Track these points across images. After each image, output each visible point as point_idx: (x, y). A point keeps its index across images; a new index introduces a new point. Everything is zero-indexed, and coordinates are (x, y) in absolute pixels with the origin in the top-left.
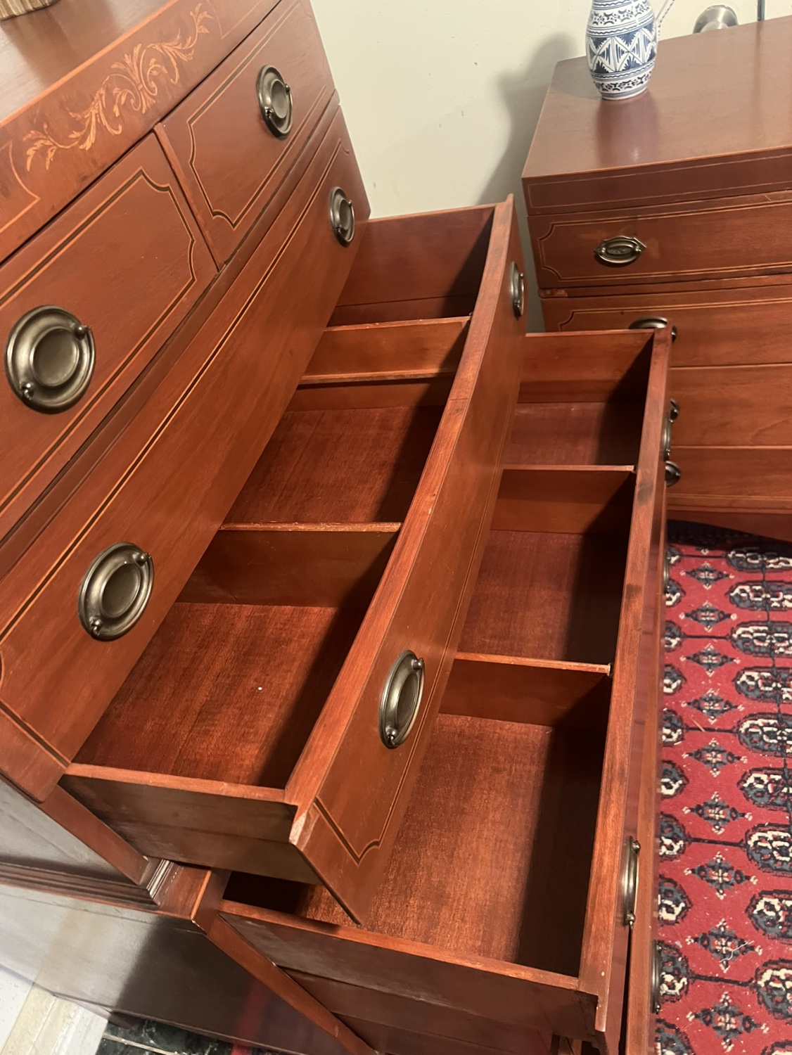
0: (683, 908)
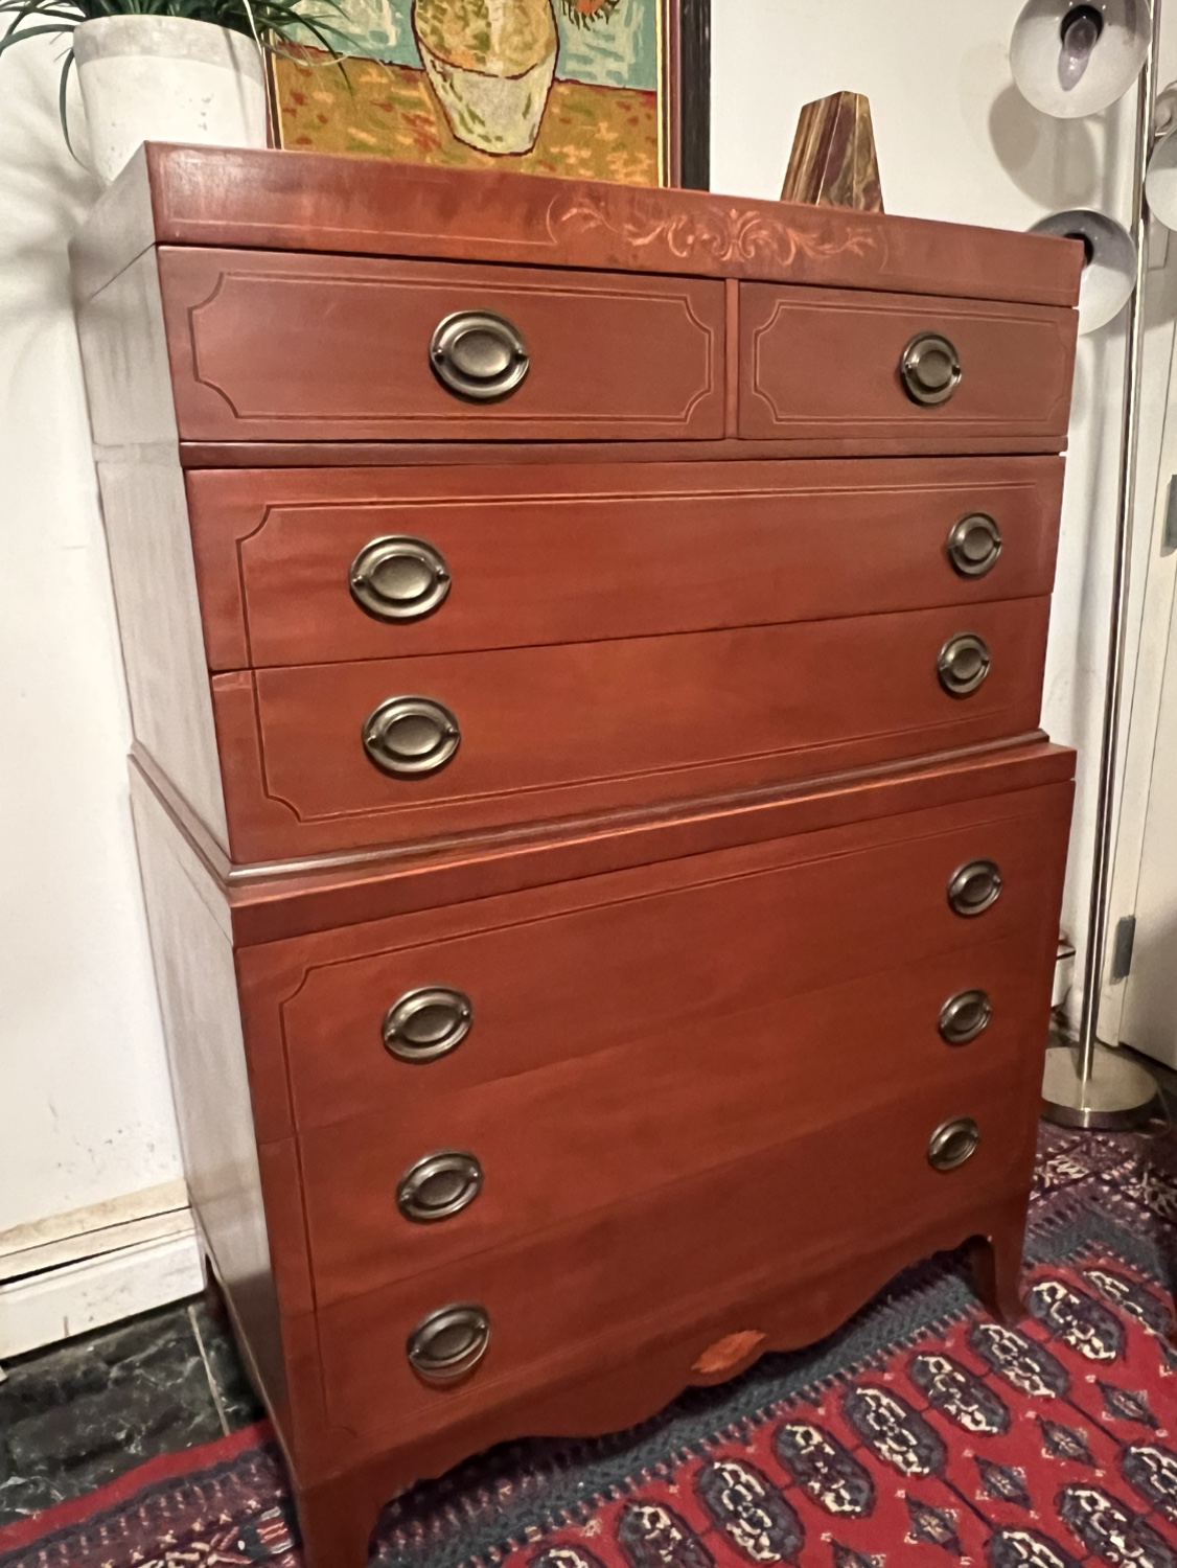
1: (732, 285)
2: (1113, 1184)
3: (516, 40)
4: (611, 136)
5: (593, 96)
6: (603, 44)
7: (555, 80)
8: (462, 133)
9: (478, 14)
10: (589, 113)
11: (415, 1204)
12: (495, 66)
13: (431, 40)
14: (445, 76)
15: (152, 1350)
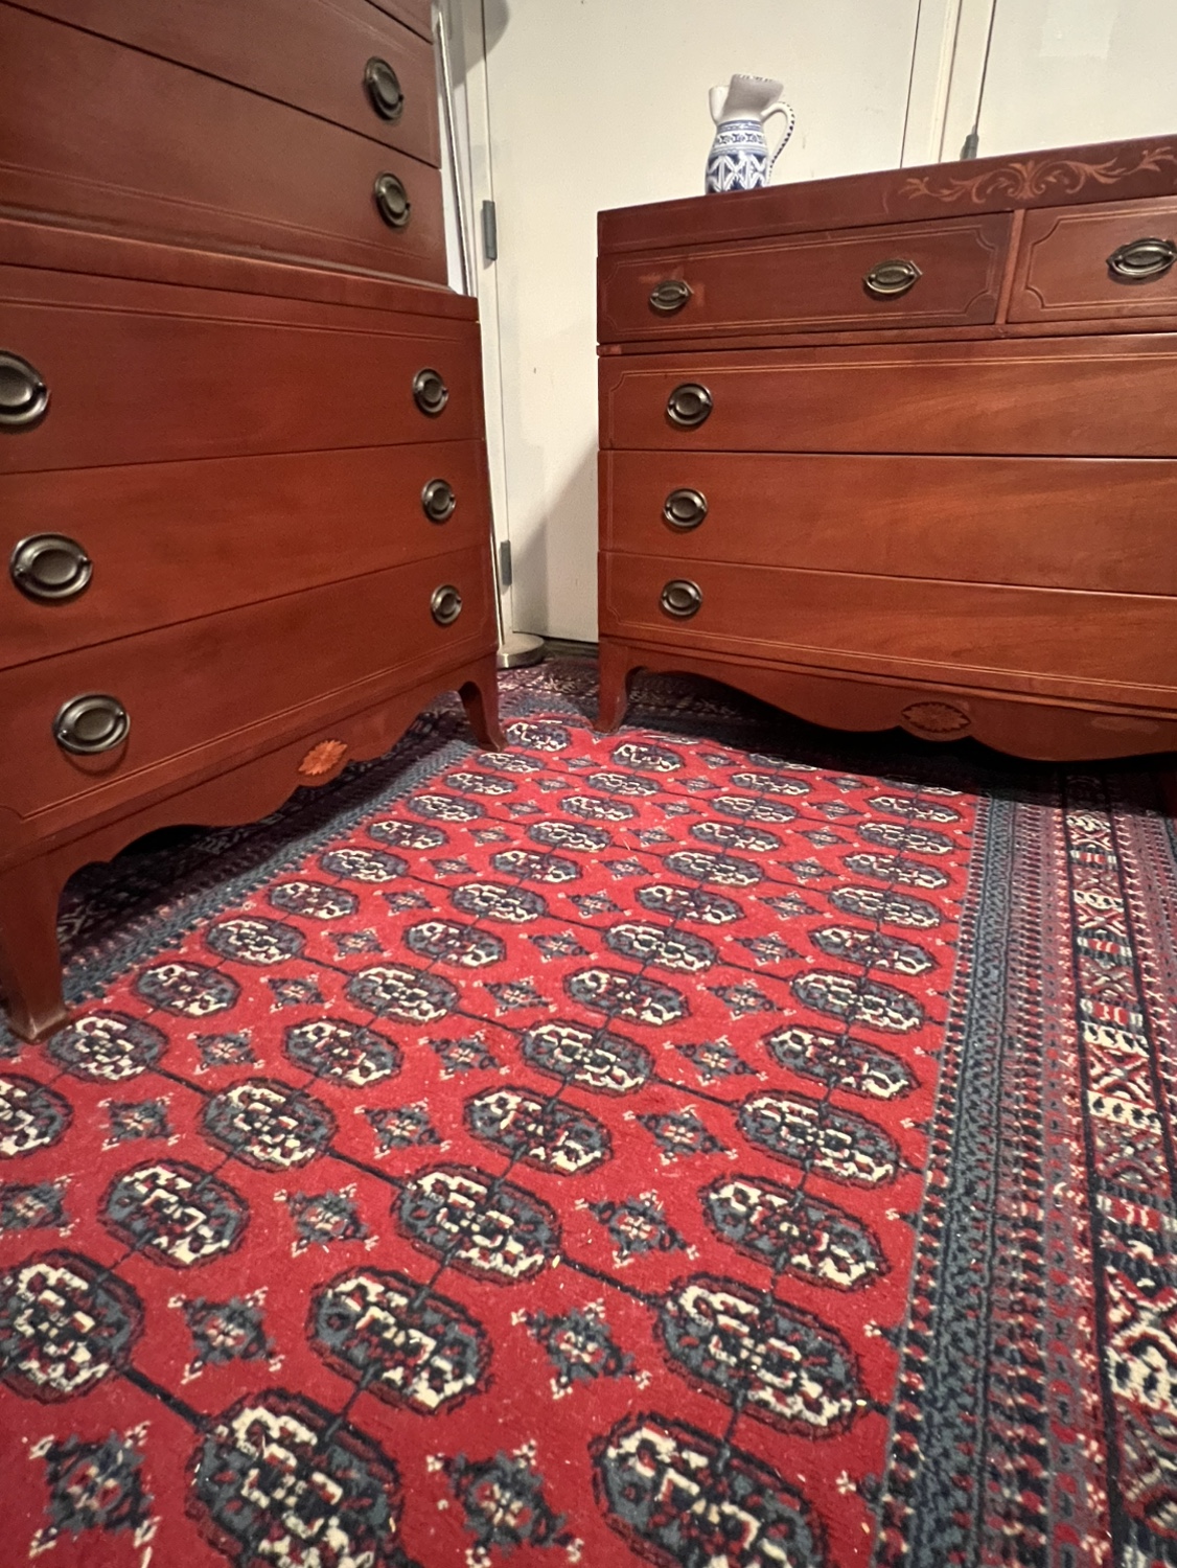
0: (595, 1160)
2: (534, 687)
11: (32, 581)
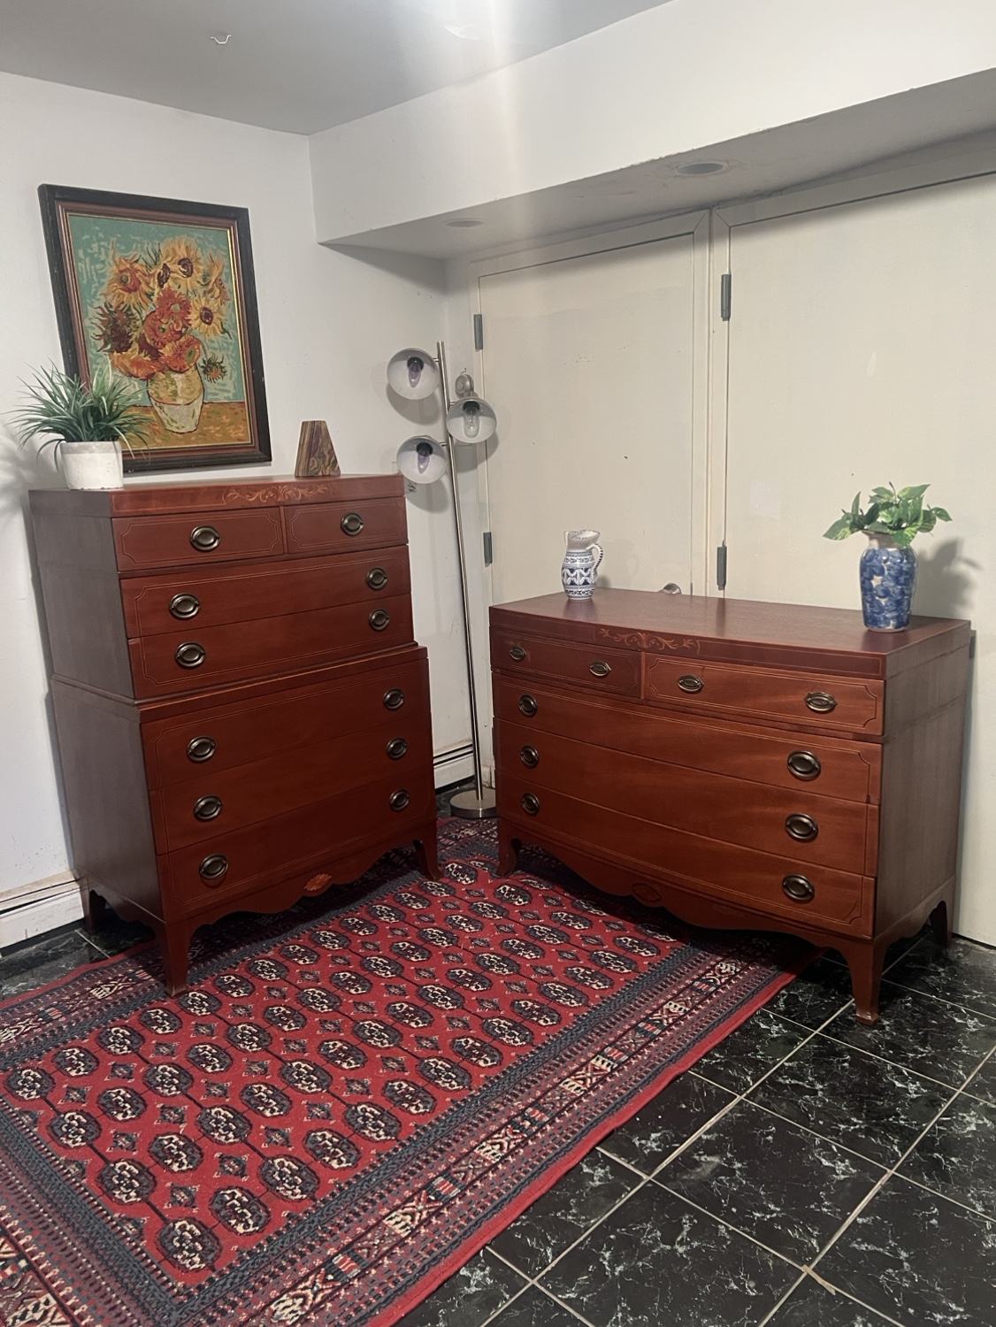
1: (282, 508)
2: (487, 835)
3: (187, 391)
4: (228, 421)
5: (220, 407)
6: (221, 388)
7: (203, 403)
8: (169, 427)
9: (172, 384)
10: (218, 413)
11: (200, 814)
12: (180, 401)
13: (154, 396)
14: (160, 408)
15: (64, 943)
